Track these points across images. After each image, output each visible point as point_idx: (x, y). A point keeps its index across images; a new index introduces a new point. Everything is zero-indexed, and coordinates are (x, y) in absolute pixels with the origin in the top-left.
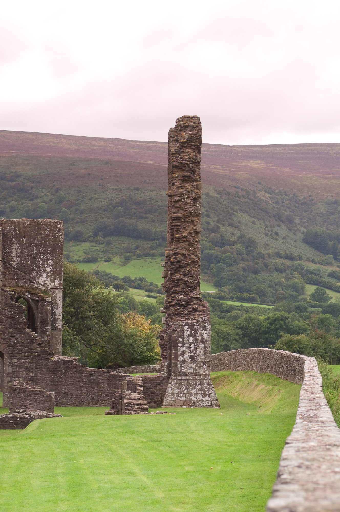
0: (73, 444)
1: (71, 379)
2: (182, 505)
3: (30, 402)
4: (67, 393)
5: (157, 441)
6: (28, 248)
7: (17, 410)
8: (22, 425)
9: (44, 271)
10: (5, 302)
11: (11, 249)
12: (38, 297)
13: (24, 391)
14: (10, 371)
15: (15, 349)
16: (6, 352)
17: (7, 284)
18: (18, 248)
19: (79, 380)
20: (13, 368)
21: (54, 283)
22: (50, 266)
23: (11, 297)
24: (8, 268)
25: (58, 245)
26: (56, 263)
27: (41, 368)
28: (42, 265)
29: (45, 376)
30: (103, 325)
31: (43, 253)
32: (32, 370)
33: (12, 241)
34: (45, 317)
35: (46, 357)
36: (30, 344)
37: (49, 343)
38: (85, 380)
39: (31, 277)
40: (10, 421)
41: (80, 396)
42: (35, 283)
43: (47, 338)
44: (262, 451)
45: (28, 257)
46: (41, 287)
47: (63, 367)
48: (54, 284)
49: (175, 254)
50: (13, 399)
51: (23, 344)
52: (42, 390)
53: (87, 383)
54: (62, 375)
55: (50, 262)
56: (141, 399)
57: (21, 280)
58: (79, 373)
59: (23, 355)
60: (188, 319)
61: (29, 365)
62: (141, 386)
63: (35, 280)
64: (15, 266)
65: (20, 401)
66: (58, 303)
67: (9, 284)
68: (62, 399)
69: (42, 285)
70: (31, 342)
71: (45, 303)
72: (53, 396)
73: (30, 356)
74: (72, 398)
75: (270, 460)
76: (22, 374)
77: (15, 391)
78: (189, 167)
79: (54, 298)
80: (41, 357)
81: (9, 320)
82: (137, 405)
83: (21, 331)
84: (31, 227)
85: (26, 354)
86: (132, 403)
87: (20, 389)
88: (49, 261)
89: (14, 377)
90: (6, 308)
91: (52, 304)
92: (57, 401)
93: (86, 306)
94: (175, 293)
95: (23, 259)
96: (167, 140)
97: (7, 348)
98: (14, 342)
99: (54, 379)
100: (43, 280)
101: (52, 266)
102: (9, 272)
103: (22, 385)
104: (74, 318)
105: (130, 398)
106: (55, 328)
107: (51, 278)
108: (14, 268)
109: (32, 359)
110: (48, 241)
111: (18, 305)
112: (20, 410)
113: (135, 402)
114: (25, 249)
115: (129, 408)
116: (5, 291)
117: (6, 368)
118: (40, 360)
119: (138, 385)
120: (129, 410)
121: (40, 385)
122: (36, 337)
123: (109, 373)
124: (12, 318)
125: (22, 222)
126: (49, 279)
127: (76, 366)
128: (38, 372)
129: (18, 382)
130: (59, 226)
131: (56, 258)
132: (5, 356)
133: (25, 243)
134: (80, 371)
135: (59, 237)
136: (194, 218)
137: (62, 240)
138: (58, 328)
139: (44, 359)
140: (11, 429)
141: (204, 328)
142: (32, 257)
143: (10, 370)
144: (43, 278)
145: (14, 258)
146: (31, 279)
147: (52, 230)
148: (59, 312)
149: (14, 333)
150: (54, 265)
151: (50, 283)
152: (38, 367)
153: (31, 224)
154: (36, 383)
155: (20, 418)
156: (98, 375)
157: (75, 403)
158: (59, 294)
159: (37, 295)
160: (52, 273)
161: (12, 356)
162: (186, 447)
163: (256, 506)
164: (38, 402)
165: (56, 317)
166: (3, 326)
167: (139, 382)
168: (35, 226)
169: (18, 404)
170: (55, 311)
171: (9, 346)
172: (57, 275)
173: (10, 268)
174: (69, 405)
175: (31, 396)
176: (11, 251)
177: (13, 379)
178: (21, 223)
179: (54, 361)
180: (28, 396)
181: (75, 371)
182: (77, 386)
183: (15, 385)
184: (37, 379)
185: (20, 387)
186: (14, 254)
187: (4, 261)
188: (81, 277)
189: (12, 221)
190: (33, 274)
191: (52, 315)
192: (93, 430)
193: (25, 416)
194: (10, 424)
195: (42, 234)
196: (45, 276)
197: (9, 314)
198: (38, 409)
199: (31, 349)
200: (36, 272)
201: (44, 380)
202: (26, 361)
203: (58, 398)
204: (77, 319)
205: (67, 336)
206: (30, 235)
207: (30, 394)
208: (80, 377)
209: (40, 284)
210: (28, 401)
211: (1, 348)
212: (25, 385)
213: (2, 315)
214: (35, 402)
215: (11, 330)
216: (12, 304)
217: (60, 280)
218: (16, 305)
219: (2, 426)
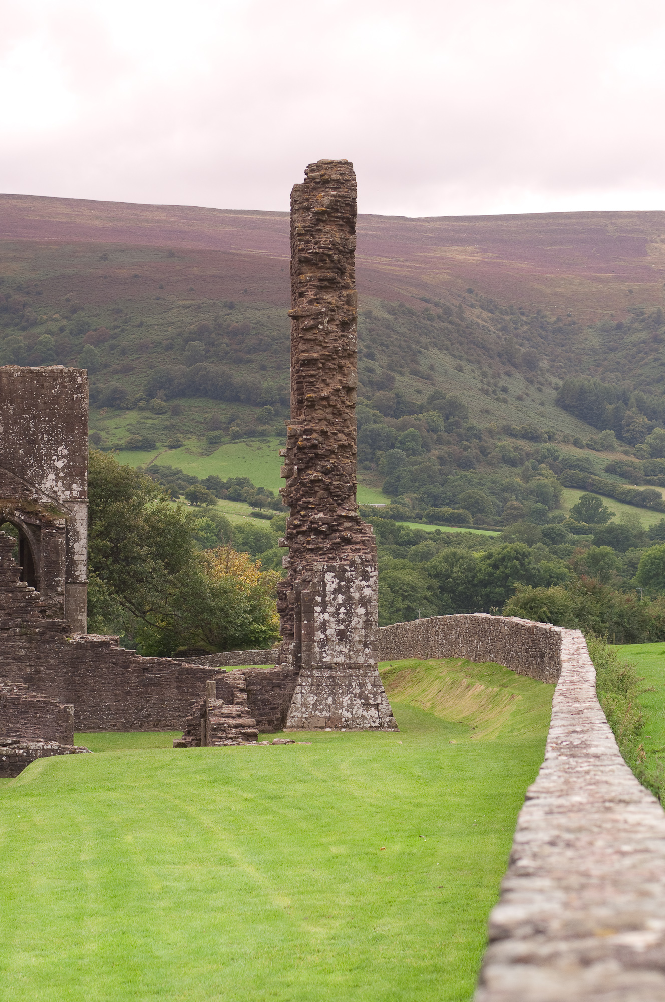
0: (111, 805)
1: (105, 679)
2: (326, 922)
3: (25, 724)
4: (98, 706)
5: (276, 797)
6: (19, 424)
7: (2, 740)
8: (11, 769)
9: (50, 468)
12: (40, 520)
13: (14, 703)
19: (121, 681)
21: (71, 490)
22: (62, 457)
25: (77, 416)
26: (74, 452)
27: (46, 657)
28: (45, 455)
29: (55, 674)
30: (166, 571)
31: (47, 433)
32: (29, 661)
34: (54, 558)
35: (56, 636)
36: (24, 610)
37: (61, 609)
38: (134, 680)
39: (24, 479)
41: (124, 710)
42: (33, 491)
43: (57, 599)
44: (480, 814)
45: (19, 440)
46: (45, 499)
47: (89, 656)
48: (71, 493)
49: (306, 432)
51: (11, 612)
52: (49, 701)
53: (137, 686)
54: (88, 671)
55: (62, 450)
56: (242, 715)
57: (5, 485)
58: (121, 667)
59: (11, 632)
60: (333, 559)
61: (23, 652)
62: (242, 691)
63: (34, 486)
65: (8, 722)
66: (78, 529)
68: (89, 717)
69: (47, 496)
70: (26, 607)
71: (54, 531)
72: (72, 713)
73: (26, 634)
74: (108, 715)
75: (496, 831)
76: (11, 670)
78: (332, 261)
79: (71, 521)
80: (47, 636)
82: (236, 727)
83: (7, 585)
84: (23, 382)
85: (17, 630)
86: (226, 723)
87: (7, 700)
88: (59, 449)
91: (68, 532)
92: (79, 722)
93: (133, 536)
94: (306, 508)
95: (8, 444)
96: (288, 209)
99: (72, 678)
100: (48, 485)
101: (65, 457)
103: (11, 691)
104: (110, 560)
105: (222, 714)
106: (73, 579)
107: (65, 482)
109: (30, 641)
110: (57, 410)
112: (6, 740)
113: (231, 722)
114: (12, 425)
115: (220, 734)
118: (44, 642)
119: (238, 688)
120: (221, 738)
121: (45, 690)
122: (37, 597)
123: (181, 665)
125: (6, 372)
126: (59, 484)
127: (116, 653)
128: (41, 666)
129: (2, 685)
130: (79, 379)
131: (73, 442)
133: (11, 413)
134: (124, 662)
135: (79, 401)
136: (342, 362)
137: (85, 406)
138: (79, 579)
139: (52, 640)
141: (366, 576)
142: (27, 442)
144: (49, 482)
146: (25, 484)
147: (65, 387)
148: (81, 548)
150: (70, 456)
151: (63, 492)
152: (42, 655)
153: (23, 376)
154: (38, 687)
155: (8, 756)
156: (159, 671)
157: (115, 726)
158: (81, 513)
159: (36, 514)
160: (65, 471)
162: (332, 808)
163: (469, 922)
164: (41, 723)
165: (76, 558)
167: (238, 682)
168: (32, 380)
169: (3, 729)
170: (72, 546)
172: (76, 475)
174: (102, 728)
175: (27, 712)
178: (3, 375)
179: (72, 644)
180: (22, 713)
181: (114, 664)
182: (118, 692)
184: (40, 679)
185: (6, 695)
188: (123, 478)
190: (29, 473)
191: (67, 554)
192: (150, 776)
193: (17, 751)
195: (45, 396)
196: (51, 477)
198: (42, 738)
199: (27, 621)
200: (34, 471)
201: (53, 681)
202: (17, 643)
203: (81, 715)
204: (116, 561)
205: (98, 595)
206: (23, 398)
207: (26, 710)
208: (123, 674)
209: (43, 493)
210: (22, 722)
212: (15, 691)
214: (35, 724)
217: (82, 484)
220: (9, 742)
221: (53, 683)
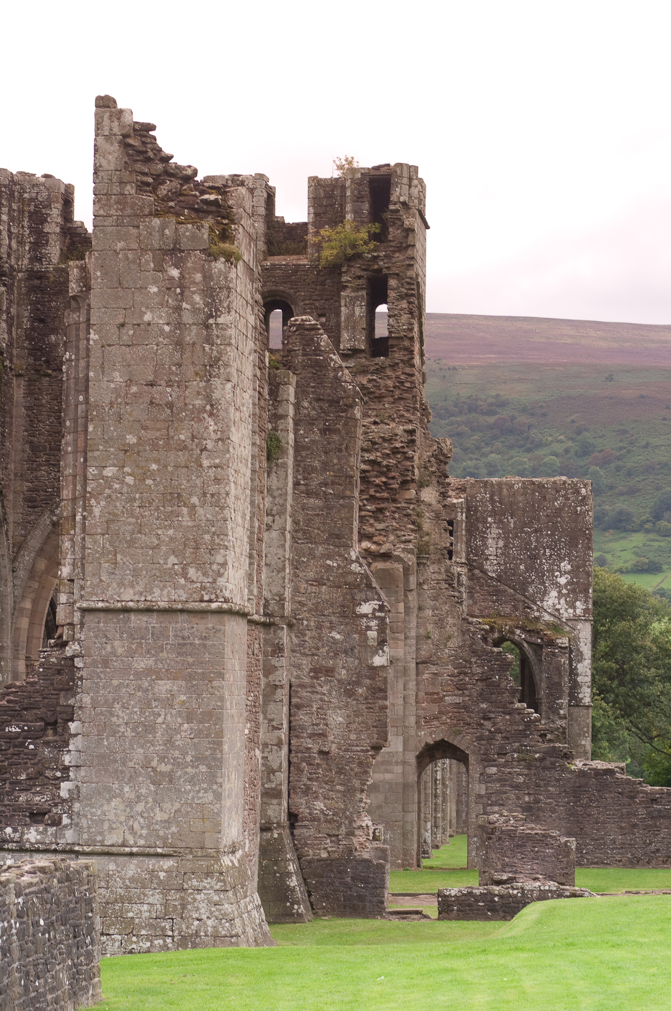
0: (616, 968)
1: (610, 810)
3: (523, 858)
4: (602, 839)
6: (520, 538)
7: (497, 876)
8: (504, 912)
9: (553, 584)
10: (470, 646)
11: (484, 539)
12: (542, 639)
13: (511, 835)
14: (483, 792)
15: (493, 744)
16: (473, 752)
17: (477, 612)
18: (499, 538)
19: (627, 812)
20: (489, 785)
21: (574, 608)
22: (566, 573)
23: (483, 635)
24: (478, 578)
25: (581, 529)
26: (578, 567)
27: (546, 785)
28: (548, 571)
29: (555, 803)
31: (550, 547)
32: (528, 789)
33: (486, 522)
34: (556, 679)
35: (557, 762)
36: (523, 734)
37: (564, 733)
38: (642, 811)
39: (525, 596)
40: (479, 901)
41: (630, 845)
42: (535, 608)
43: (560, 723)
45: (520, 555)
46: (547, 617)
47: (593, 785)
48: (575, 611)
50: (487, 852)
51: (509, 735)
52: (548, 834)
53: (645, 818)
54: (591, 801)
55: (566, 566)
57: (505, 602)
58: (627, 797)
59: (509, 756)
61: (521, 779)
63: (535, 604)
64: (494, 575)
65: (503, 856)
66: (581, 649)
67: (482, 611)
68: (592, 851)
69: (549, 614)
70: (525, 730)
71: (557, 651)
72: (573, 847)
73: (525, 760)
74: (613, 849)
76: (508, 798)
77: (492, 834)
79: (574, 640)
80: (547, 763)
81: (479, 683)
83: (504, 707)
84: (525, 494)
85: (515, 756)
87: (502, 832)
88: (562, 564)
89: (491, 805)
90: (473, 660)
91: (571, 652)
92: (581, 857)
93: (640, 658)
95: (509, 558)
97: (475, 744)
98: (490, 731)
99: (574, 808)
100: (550, 602)
101: (568, 573)
102: (481, 586)
103: (507, 822)
104: (616, 682)
106: (576, 701)
107: (568, 599)
108: (492, 578)
109: (529, 767)
110: (560, 523)
111: (498, 653)
112: (501, 876)
114: (513, 539)
116: (471, 623)
117: (473, 786)
118: (544, 768)
121: (545, 821)
122: (537, 720)
124: (485, 680)
125: (506, 484)
126: (562, 601)
127: (622, 781)
128: (541, 795)
129: (497, 816)
130: (583, 491)
131: (576, 557)
132: (472, 759)
133: (512, 526)
134: (630, 792)
135: (584, 514)
137: (590, 519)
138: (583, 701)
139: (553, 767)
140: (480, 919)
142: (529, 556)
143: (481, 789)
144: (552, 599)
145: (490, 557)
146: (526, 601)
147: (568, 499)
148: (584, 668)
149: (489, 712)
150: (574, 572)
151: (566, 610)
152: (542, 783)
153: (524, 487)
154: (538, 817)
155: (501, 897)
156: (668, 802)
157: (620, 861)
158: (585, 632)
159: (538, 633)
160: (569, 587)
161: (487, 760)
164: (540, 858)
165: (579, 679)
166: (467, 696)
168: (534, 491)
169: (498, 863)
170: (576, 667)
171: (480, 738)
172: (580, 592)
173: (484, 579)
174: (607, 864)
175: (525, 846)
176: (485, 545)
177: (489, 808)
178: (504, 486)
179: (575, 771)
180: (519, 846)
181: (619, 793)
182: (623, 825)
183: (491, 822)
184: (539, 809)
185: (502, 827)
186: (491, 551)
187: (471, 565)
188: (629, 597)
189: (487, 481)
190: (531, 590)
191: (570, 675)
193: (511, 892)
194: (478, 910)
195: (548, 508)
196: (554, 593)
197: (479, 671)
198: (541, 874)
199: (526, 746)
200: (535, 587)
201: (553, 811)
202: (515, 770)
203: (583, 849)
204: (621, 684)
205: (603, 719)
206: (524, 510)
207: (524, 843)
208: (629, 805)
209: (546, 611)
210: (519, 856)
211: (463, 742)
212: (512, 822)
213: (465, 674)
214: (533, 859)
215: (484, 706)
216: (484, 650)
217: (586, 602)
218: (493, 652)
219: (461, 913)
220: (505, 877)
221: (553, 813)
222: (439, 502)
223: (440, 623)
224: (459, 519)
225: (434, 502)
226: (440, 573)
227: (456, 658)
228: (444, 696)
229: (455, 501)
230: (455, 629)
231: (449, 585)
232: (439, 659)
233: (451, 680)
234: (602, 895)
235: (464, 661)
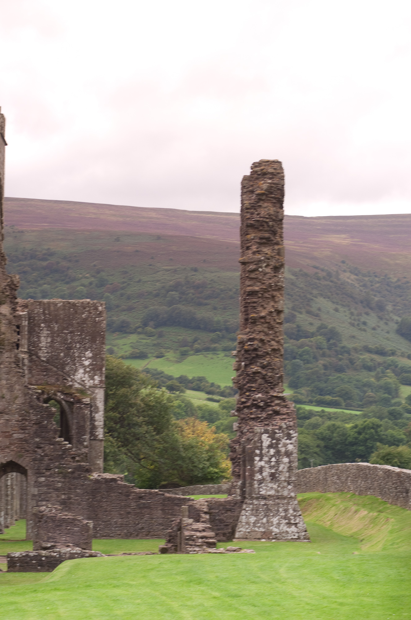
0: (116, 600)
1: (114, 503)
3: (60, 533)
4: (109, 521)
5: (236, 596)
6: (61, 336)
7: (44, 545)
8: (48, 566)
9: (81, 365)
10: (30, 403)
11: (39, 337)
12: (73, 399)
13: (53, 519)
14: (36, 493)
15: (43, 464)
16: (31, 468)
17: (34, 382)
18: (48, 337)
19: (124, 505)
20: (40, 488)
21: (93, 379)
22: (89, 358)
23: (37, 396)
24: (35, 361)
25: (98, 332)
26: (96, 355)
27: (75, 488)
28: (78, 357)
29: (80, 500)
30: (154, 433)
31: (79, 342)
32: (64, 491)
33: (40, 327)
34: (82, 423)
35: (82, 474)
36: (61, 457)
37: (86, 456)
38: (133, 504)
39: (64, 372)
40: (32, 561)
41: (126, 524)
42: (70, 379)
43: (85, 450)
45: (61, 347)
46: (77, 386)
47: (104, 488)
48: (94, 382)
49: (250, 340)
50: (38, 530)
51: (52, 458)
52: (76, 518)
53: (135, 508)
54: (102, 498)
55: (89, 354)
56: (206, 530)
57: (52, 376)
58: (125, 495)
59: (52, 471)
60: (267, 425)
61: (60, 485)
62: (206, 513)
63: (69, 377)
64: (44, 359)
65: (48, 532)
66: (98, 405)
67: (37, 381)
68: (103, 528)
69: (79, 383)
70: (62, 455)
71: (82, 406)
72: (91, 526)
73: (62, 473)
74: (116, 527)
76: (51, 497)
77: (41, 519)
78: (268, 226)
79: (94, 399)
80: (76, 475)
81: (35, 426)
82: (202, 538)
83: (50, 440)
84: (64, 310)
85: (56, 470)
86: (195, 535)
87: (48, 517)
88: (87, 353)
90: (31, 411)
91: (91, 407)
92: (96, 532)
93: (133, 410)
94: (250, 391)
95: (54, 349)
97: (32, 463)
98: (41, 455)
99: (92, 502)
100: (79, 376)
102: (37, 366)
103: (51, 511)
104: (119, 426)
105: (193, 529)
106: (94, 437)
107: (90, 374)
108: (43, 361)
109: (64, 477)
110: (86, 328)
111: (46, 407)
112: (47, 544)
113: (199, 534)
114: (57, 337)
115: (191, 542)
116: (30, 389)
117: (30, 489)
118: (74, 478)
119: (203, 511)
120: (191, 545)
121: (74, 510)
122: (70, 449)
123: (163, 495)
124: (38, 424)
125: (53, 303)
126: (86, 375)
127: (121, 486)
128: (72, 494)
129: (45, 507)
130: (100, 308)
131: (96, 348)
132: (30, 473)
133: (56, 329)
134: (127, 492)
135: (100, 322)
136: (275, 293)
137: (104, 325)
138: (99, 437)
139: (79, 477)
140: (34, 571)
141: (289, 437)
142: (66, 348)
143: (35, 491)
144: (80, 374)
145: (42, 348)
146: (65, 375)
147: (90, 313)
148: (100, 417)
149: (41, 443)
150: (93, 358)
151: (89, 381)
152: (73, 487)
153: (64, 306)
154: (70, 508)
155: (46, 557)
156: (150, 498)
157: (120, 535)
158: (100, 394)
159: (71, 395)
160: (90, 367)
161: (39, 473)
165: (96, 423)
166: (28, 434)
167: (203, 507)
168: (70, 308)
169: (45, 537)
170: (94, 417)
171: (35, 460)
172: (98, 370)
173: (38, 362)
174: (112, 536)
175: (61, 526)
176: (39, 340)
177: (40, 502)
178: (51, 305)
179: (93, 480)
180: (58, 526)
181: (120, 493)
182: (122, 512)
183: (41, 511)
184: (71, 503)
185: (48, 514)
186: (43, 344)
187: (31, 353)
188: (127, 373)
189: (41, 302)
190: (67, 368)
191: (91, 421)
193: (52, 554)
194: (32, 565)
195: (78, 318)
196: (81, 371)
197: (35, 418)
198: (71, 543)
199: (63, 464)
200: (70, 367)
201: (79, 504)
202: (56, 479)
203: (97, 527)
204: (122, 426)
205: (110, 448)
206: (64, 320)
207: (61, 524)
208: (126, 500)
209: (76, 381)
210: (58, 532)
211: (24, 462)
212: (54, 511)
213: (26, 420)
214: (67, 534)
215: (37, 440)
216: (38, 406)
217: (101, 376)
218: (43, 407)
219: (21, 568)
220: (49, 545)
221: (79, 506)
222: (11, 314)
223: (11, 388)
224: (23, 324)
225: (7, 313)
226: (11, 358)
227: (21, 410)
228: (13, 433)
229: (21, 313)
230: (20, 392)
231: (17, 365)
232: (10, 410)
233: (17, 424)
234: (109, 555)
235: (26, 412)
